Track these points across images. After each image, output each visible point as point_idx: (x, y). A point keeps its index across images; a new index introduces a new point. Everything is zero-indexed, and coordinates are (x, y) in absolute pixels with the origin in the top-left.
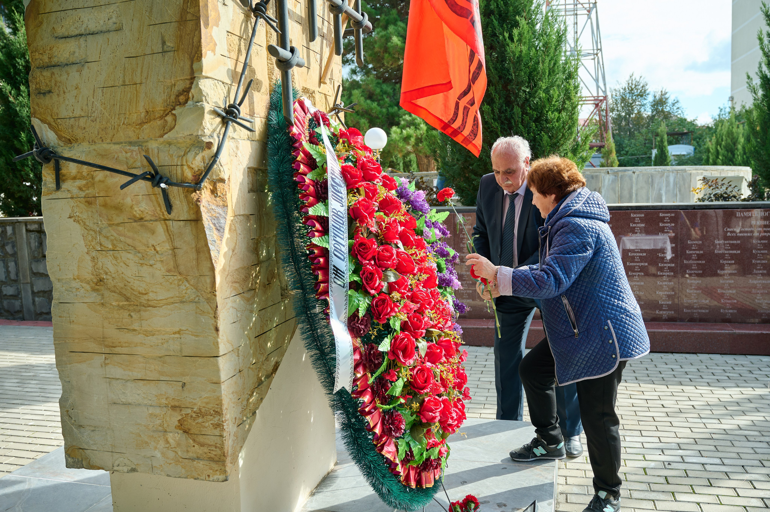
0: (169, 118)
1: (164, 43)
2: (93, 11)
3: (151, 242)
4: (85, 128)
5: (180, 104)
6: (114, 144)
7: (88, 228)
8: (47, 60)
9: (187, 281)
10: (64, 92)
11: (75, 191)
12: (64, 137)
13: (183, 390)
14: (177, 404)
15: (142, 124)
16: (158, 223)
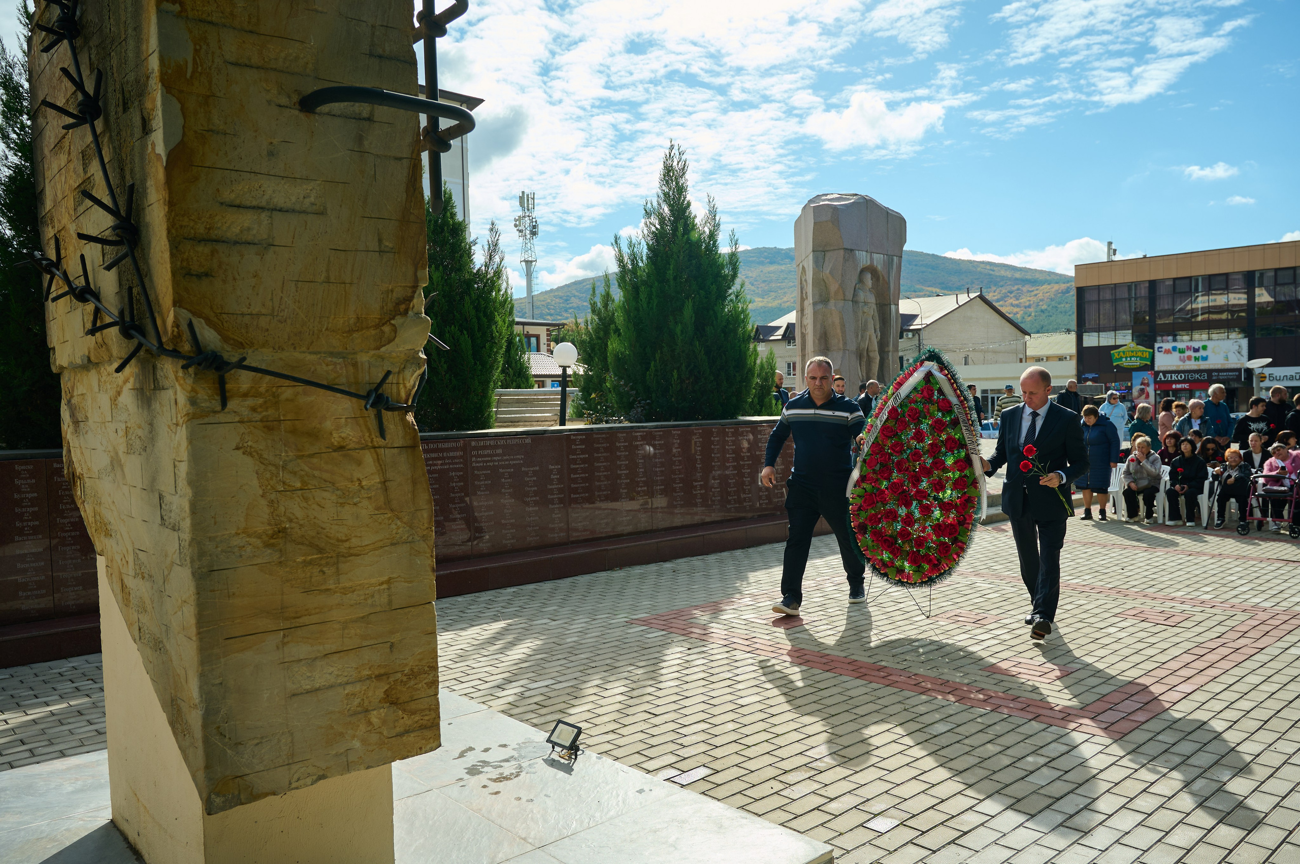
0: (387, 329)
1: (380, 241)
2: (283, 182)
3: (357, 475)
4: (267, 330)
5: (400, 314)
6: (310, 353)
7: (265, 462)
8: (202, 230)
9: (398, 518)
10: (234, 279)
11: (245, 412)
12: (233, 339)
13: (392, 651)
14: (382, 671)
15: (351, 331)
16: (367, 451)
